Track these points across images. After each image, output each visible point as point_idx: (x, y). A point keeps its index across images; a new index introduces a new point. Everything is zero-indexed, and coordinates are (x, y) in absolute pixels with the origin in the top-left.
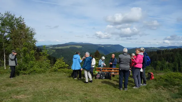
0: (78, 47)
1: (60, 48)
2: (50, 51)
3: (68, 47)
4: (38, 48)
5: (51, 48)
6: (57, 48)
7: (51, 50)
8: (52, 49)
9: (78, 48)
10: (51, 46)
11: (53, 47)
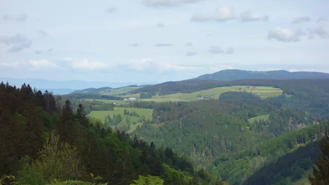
0: (264, 92)
1: (174, 98)
2: (125, 113)
3: (215, 93)
4: (68, 102)
5: (132, 99)
6: (158, 99)
7: (130, 110)
8: (137, 105)
9: (263, 97)
10: (134, 90)
11: (142, 97)
